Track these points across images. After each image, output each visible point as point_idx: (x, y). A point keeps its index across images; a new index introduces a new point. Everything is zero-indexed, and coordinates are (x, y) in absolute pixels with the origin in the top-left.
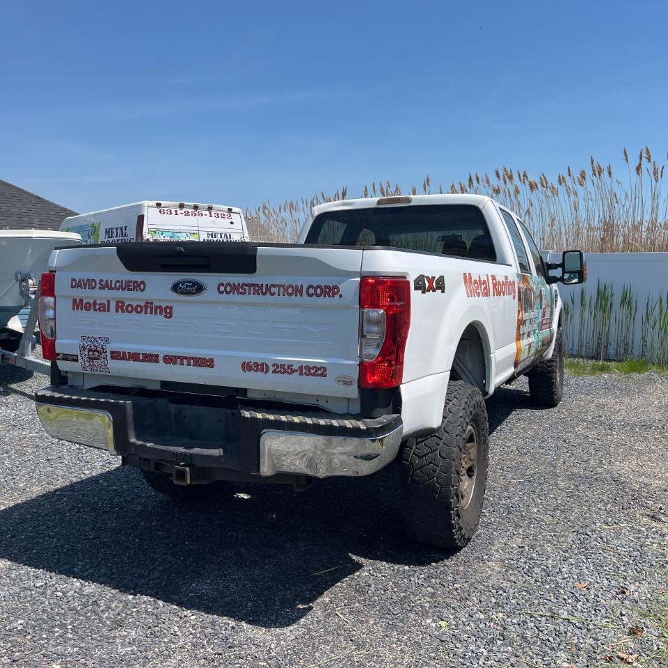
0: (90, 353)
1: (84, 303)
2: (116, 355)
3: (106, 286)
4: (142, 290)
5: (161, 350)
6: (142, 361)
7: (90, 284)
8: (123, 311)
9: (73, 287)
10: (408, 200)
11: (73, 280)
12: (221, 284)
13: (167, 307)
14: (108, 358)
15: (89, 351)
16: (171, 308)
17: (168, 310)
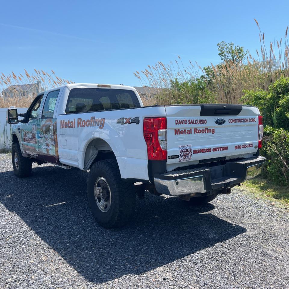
0: (185, 153)
1: (180, 131)
2: (196, 152)
3: (191, 122)
4: (205, 123)
5: (212, 146)
6: (206, 152)
7: (184, 122)
8: (197, 133)
9: (176, 124)
10: (110, 86)
11: (176, 121)
12: (229, 120)
13: (213, 129)
14: (192, 154)
15: (184, 152)
16: (214, 130)
17: (213, 131)
